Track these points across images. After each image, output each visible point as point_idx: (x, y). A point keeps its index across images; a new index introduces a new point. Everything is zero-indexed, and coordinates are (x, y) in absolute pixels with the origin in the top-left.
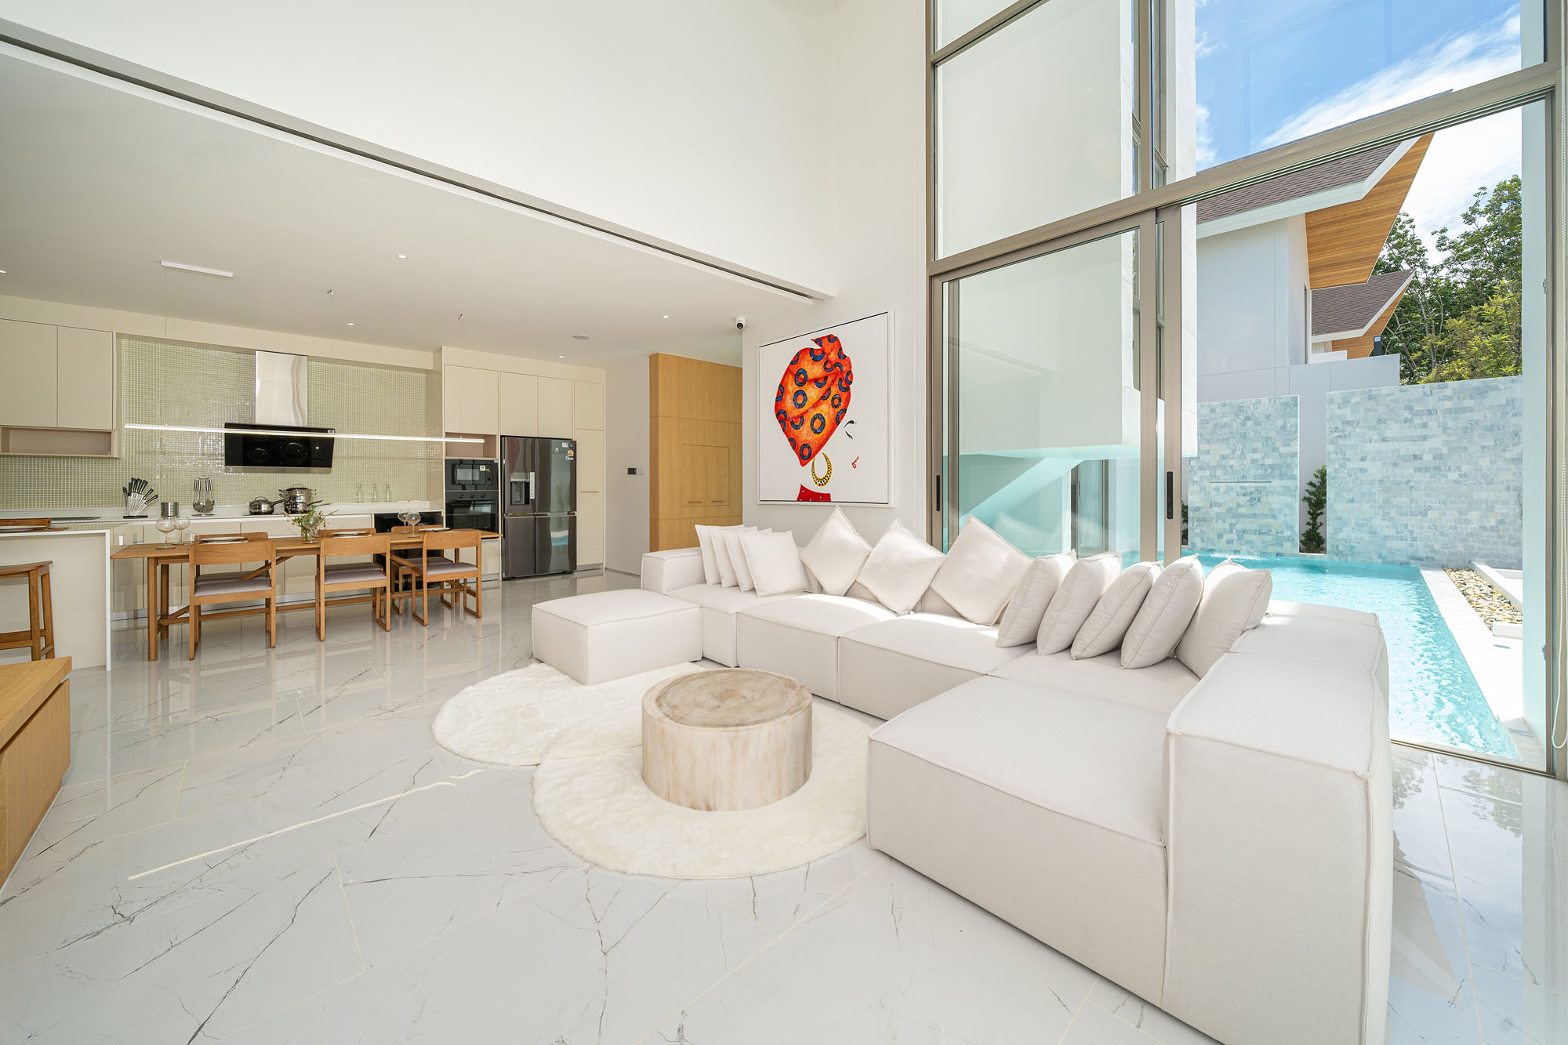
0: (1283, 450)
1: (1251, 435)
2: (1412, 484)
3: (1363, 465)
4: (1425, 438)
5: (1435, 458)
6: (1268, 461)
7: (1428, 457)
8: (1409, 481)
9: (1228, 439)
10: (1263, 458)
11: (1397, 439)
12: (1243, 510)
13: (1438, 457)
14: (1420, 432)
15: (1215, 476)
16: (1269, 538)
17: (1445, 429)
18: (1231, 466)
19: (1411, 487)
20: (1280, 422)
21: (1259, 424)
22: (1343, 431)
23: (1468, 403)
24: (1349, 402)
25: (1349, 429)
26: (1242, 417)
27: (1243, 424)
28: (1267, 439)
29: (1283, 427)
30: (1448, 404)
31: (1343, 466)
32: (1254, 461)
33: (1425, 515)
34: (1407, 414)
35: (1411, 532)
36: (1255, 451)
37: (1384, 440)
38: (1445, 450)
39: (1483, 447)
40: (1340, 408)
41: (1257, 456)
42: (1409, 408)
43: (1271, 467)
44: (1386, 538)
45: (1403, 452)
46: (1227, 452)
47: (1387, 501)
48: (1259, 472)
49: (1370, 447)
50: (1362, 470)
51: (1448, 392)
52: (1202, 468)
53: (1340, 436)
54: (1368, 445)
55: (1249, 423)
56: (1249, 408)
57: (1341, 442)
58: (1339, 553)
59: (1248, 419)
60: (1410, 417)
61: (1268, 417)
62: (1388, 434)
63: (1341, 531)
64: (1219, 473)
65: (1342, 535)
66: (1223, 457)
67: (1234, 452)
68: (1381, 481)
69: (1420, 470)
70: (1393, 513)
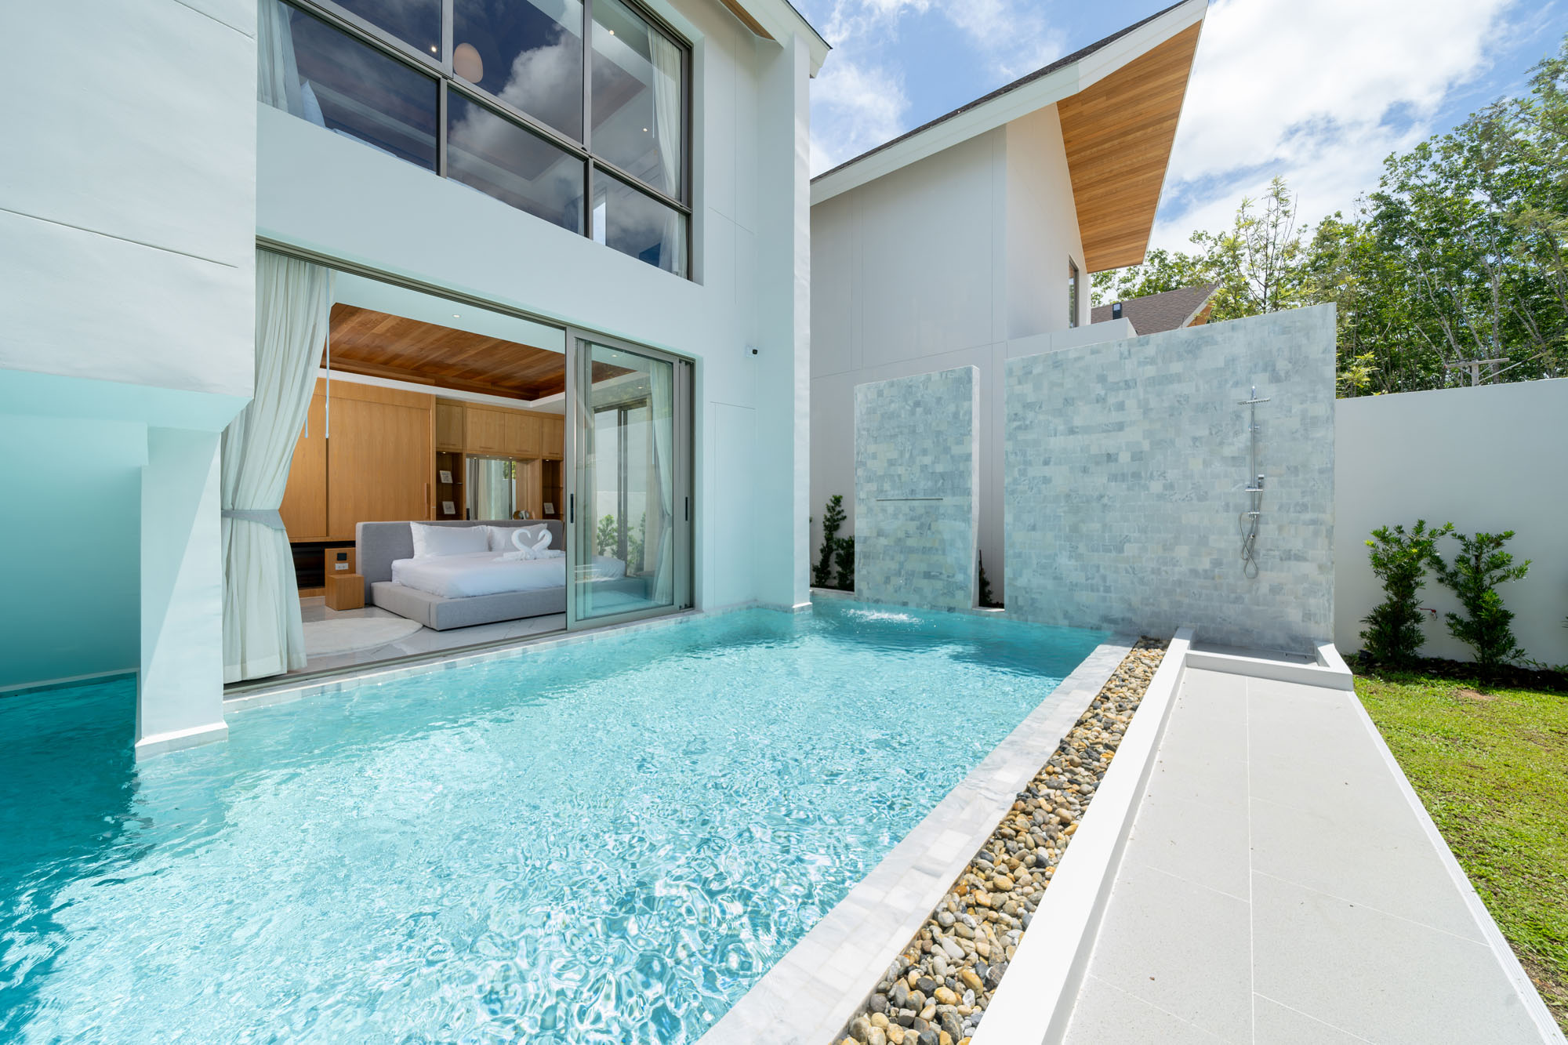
0: (956, 450)
1: (921, 429)
2: (1105, 500)
3: (1047, 471)
4: (1120, 427)
5: (1133, 459)
6: (940, 468)
7: (1124, 457)
8: (1101, 497)
9: (895, 436)
10: (933, 463)
11: (1087, 430)
12: (910, 542)
13: (1138, 456)
14: (1116, 417)
15: (882, 491)
16: (939, 584)
17: (1146, 411)
18: (899, 476)
19: (1105, 506)
20: (952, 408)
21: (928, 411)
22: (1024, 419)
23: (1176, 367)
24: (1031, 373)
25: (1030, 415)
26: (911, 403)
27: (913, 413)
28: (939, 433)
29: (956, 415)
30: (1150, 371)
31: (1023, 473)
32: (924, 468)
33: (1121, 550)
34: (1099, 390)
35: (1104, 578)
36: (925, 452)
37: (1072, 431)
38: (1146, 446)
39: (1195, 439)
40: (1020, 383)
41: (927, 460)
42: (1102, 379)
43: (942, 476)
44: (1074, 586)
45: (1094, 450)
46: (895, 455)
47: (1075, 529)
48: (930, 483)
49: (1057, 443)
50: (1046, 480)
51: (1150, 350)
52: (869, 480)
53: (1019, 428)
54: (1052, 439)
55: (919, 410)
56: (918, 387)
57: (1021, 436)
58: (1018, 609)
59: (917, 404)
60: (1103, 393)
61: (939, 400)
62: (1078, 421)
63: (1021, 576)
64: (887, 486)
65: (1021, 582)
66: (892, 463)
67: (902, 454)
68: (1068, 496)
69: (1114, 478)
70: (1082, 549)
